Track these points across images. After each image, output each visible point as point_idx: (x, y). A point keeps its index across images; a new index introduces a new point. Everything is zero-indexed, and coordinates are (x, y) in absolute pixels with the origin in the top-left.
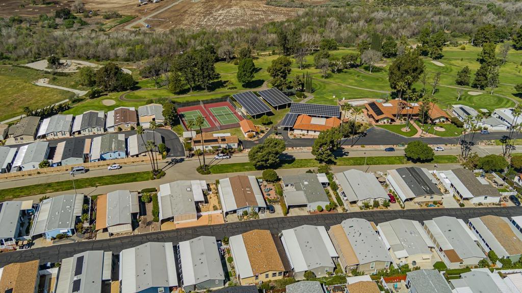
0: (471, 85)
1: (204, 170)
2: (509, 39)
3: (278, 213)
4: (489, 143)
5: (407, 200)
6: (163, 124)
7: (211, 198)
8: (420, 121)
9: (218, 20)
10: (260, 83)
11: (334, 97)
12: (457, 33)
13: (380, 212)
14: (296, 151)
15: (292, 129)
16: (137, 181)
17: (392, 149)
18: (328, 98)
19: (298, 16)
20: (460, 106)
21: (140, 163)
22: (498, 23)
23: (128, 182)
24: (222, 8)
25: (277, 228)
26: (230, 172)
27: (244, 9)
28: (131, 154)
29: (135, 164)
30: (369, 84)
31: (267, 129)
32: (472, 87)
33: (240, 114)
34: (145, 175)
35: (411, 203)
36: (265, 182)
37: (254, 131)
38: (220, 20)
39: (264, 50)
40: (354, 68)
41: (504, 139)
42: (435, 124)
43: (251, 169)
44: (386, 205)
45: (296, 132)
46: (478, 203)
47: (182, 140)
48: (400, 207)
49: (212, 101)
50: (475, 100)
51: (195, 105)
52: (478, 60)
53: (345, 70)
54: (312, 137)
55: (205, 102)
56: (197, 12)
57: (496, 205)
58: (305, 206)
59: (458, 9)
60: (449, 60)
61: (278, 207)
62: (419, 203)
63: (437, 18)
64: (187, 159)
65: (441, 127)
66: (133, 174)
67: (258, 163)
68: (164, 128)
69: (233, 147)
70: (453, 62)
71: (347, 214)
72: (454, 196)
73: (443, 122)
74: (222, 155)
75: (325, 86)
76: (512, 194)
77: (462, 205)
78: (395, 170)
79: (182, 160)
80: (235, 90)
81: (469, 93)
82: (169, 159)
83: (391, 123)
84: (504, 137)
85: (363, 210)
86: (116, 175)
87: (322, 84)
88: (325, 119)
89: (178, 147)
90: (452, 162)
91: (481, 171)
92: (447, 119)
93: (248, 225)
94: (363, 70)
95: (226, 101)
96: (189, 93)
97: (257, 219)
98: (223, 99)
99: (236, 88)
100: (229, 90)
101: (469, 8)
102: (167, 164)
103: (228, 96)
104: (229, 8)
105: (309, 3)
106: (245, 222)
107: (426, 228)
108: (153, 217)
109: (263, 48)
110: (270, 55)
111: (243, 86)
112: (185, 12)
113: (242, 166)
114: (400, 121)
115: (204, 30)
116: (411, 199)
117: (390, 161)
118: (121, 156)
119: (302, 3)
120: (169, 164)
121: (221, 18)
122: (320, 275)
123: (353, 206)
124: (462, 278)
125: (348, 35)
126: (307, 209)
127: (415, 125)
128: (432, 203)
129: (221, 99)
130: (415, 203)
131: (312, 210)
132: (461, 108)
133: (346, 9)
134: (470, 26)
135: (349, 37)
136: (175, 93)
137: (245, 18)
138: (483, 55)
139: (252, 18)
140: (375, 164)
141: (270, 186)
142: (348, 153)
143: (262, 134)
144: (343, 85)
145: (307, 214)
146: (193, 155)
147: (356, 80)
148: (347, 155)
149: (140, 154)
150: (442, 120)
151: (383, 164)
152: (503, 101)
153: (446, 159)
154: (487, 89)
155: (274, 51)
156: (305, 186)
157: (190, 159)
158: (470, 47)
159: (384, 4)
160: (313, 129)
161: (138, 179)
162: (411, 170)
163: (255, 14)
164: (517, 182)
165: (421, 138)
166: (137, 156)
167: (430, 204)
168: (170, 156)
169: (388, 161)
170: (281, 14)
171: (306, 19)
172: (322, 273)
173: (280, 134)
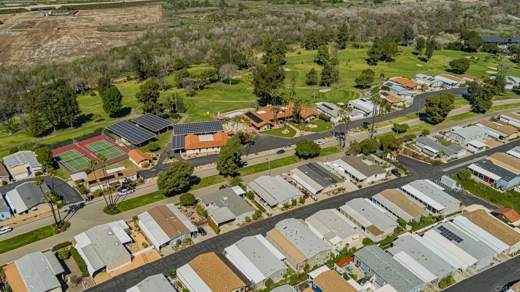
0: (318, 84)
1: (112, 210)
2: (332, 41)
3: (210, 234)
4: (355, 130)
5: (317, 193)
6: (41, 171)
7: (135, 236)
8: (294, 122)
9: (51, 51)
10: (127, 111)
11: (208, 113)
12: (289, 40)
13: (299, 209)
14: (198, 171)
15: (184, 151)
16: (39, 239)
17: (282, 152)
18: (202, 114)
19: (138, 39)
20: (322, 103)
21: (34, 219)
22: (320, 28)
23: (29, 243)
24: (51, 38)
25: (216, 249)
26: (141, 206)
27: (75, 37)
28: (19, 211)
29: (28, 221)
30: (234, 96)
31: (158, 155)
32: (320, 85)
33: (121, 145)
34: (46, 231)
35: (321, 194)
36: (183, 207)
37: (147, 160)
38: (54, 52)
39: (117, 77)
40: (214, 83)
41: (365, 125)
42: (307, 122)
43: (161, 198)
44: (302, 202)
45: (189, 152)
46: (370, 182)
47: (72, 184)
48: (313, 200)
49: (86, 137)
50: (327, 96)
51: (67, 144)
52: (315, 62)
53: (206, 86)
54: (206, 155)
55: (78, 139)
56: (23, 46)
57: (384, 180)
58: (233, 220)
59: (281, 19)
60: (293, 65)
61: (207, 228)
62: (327, 193)
63: (267, 29)
64: (87, 203)
65: (314, 124)
66: (32, 233)
67: (170, 190)
68: (43, 175)
69: (132, 180)
70: (296, 66)
71: (272, 218)
72: (351, 181)
73: (313, 119)
74: (125, 190)
75: (193, 104)
76: (391, 168)
77: (360, 187)
78: (296, 169)
79: (82, 205)
80: (103, 122)
81: (320, 91)
82: (67, 208)
83: (271, 128)
84: (364, 123)
85: (285, 211)
86: (10, 239)
87: (190, 102)
88: (211, 135)
89: (71, 192)
90: (335, 152)
91: (362, 154)
92: (315, 116)
93: (186, 253)
94: (222, 84)
95: (100, 134)
96: (53, 133)
97: (192, 244)
98: (97, 133)
99: (103, 120)
100: (97, 123)
101: (289, 18)
102: (67, 213)
103: (101, 129)
104: (58, 38)
105: (144, 26)
106: (181, 251)
107: (343, 213)
108: (82, 273)
109: (115, 75)
110: (125, 82)
111: (111, 116)
112: (8, 46)
113: (151, 197)
114: (278, 125)
115: (42, 64)
116: (320, 192)
117: (286, 162)
118: (6, 217)
119: (137, 26)
120: (69, 213)
121: (54, 49)
122: (277, 280)
123: (275, 210)
124: (395, 245)
125: (195, 52)
126: (236, 222)
127: (291, 126)
128: (337, 191)
129: (95, 133)
130: (324, 194)
131: (241, 223)
132: (324, 105)
133: (184, 28)
134: (297, 33)
135: (197, 54)
136: (38, 136)
137: (81, 47)
138: (319, 56)
139: (88, 46)
140: (274, 168)
141: (190, 209)
142: (246, 162)
143: (155, 161)
144: (210, 100)
145: (238, 227)
146: (92, 197)
147: (220, 94)
148: (246, 165)
149: (30, 209)
150: (311, 118)
151: (280, 166)
152: (349, 94)
153: (329, 150)
154: (332, 85)
155: (128, 77)
156: (226, 201)
157: (91, 202)
158: (304, 52)
159: (215, 20)
160: (205, 147)
161: (39, 237)
162: (310, 165)
163: (90, 42)
164: (390, 158)
165: (302, 136)
166: (27, 212)
167: (335, 191)
168: (66, 204)
169: (284, 162)
170: (118, 39)
171: (148, 42)
172: (278, 277)
173: (173, 157)
